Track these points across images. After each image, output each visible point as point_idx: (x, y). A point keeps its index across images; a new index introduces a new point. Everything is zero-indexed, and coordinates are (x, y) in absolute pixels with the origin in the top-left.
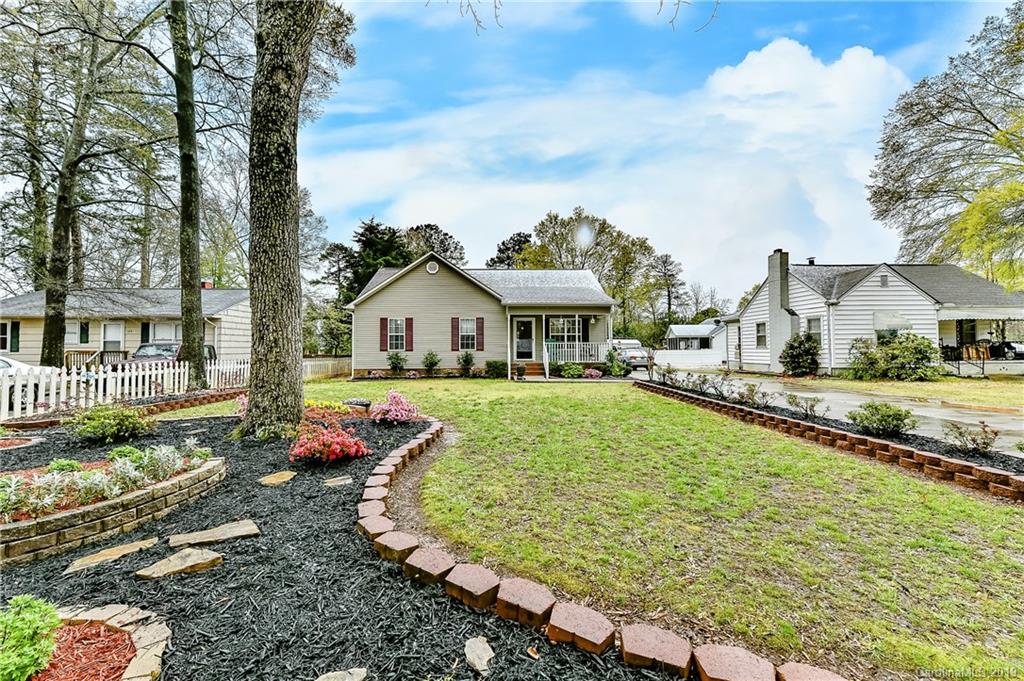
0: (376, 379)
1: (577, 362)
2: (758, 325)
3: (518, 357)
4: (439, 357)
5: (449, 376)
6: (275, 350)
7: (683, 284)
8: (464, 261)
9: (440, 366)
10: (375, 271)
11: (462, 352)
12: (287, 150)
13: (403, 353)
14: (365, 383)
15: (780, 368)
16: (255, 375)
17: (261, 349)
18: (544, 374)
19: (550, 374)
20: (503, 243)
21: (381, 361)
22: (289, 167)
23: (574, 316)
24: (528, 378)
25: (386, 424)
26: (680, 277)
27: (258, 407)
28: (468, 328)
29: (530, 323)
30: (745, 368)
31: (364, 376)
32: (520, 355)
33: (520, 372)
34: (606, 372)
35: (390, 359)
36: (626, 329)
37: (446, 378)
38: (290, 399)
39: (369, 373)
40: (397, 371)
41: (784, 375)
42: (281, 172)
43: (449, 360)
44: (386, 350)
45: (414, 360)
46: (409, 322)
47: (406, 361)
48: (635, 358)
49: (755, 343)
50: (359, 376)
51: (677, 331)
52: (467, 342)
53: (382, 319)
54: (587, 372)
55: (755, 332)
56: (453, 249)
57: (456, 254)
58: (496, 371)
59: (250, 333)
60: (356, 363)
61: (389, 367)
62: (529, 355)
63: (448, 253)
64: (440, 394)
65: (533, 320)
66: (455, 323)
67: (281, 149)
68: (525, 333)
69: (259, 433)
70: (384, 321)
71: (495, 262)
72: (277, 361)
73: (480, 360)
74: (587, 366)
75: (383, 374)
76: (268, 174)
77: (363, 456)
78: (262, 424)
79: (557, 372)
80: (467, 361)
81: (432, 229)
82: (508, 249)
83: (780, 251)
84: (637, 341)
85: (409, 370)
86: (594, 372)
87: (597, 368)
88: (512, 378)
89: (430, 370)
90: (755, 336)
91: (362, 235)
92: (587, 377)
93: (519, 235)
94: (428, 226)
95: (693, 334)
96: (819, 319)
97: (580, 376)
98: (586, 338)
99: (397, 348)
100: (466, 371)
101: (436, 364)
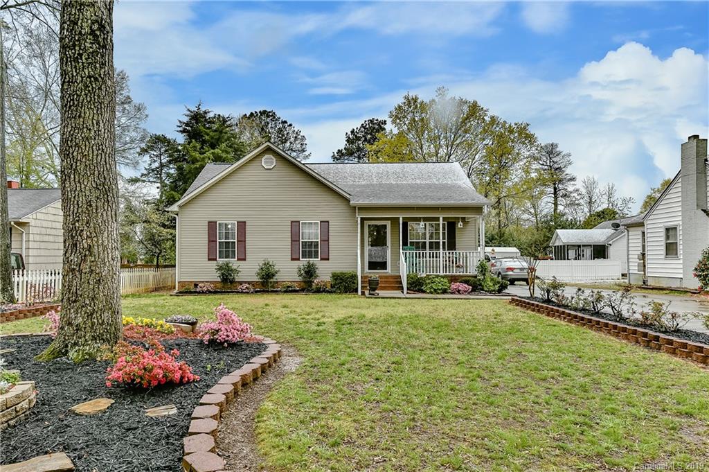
0: (203, 293)
1: (441, 274)
2: (668, 230)
3: (369, 269)
4: (276, 268)
5: (289, 290)
6: (89, 259)
7: (573, 179)
8: (307, 153)
9: (277, 278)
10: (202, 167)
11: (303, 262)
12: (102, 28)
13: (234, 263)
14: (191, 297)
15: (696, 284)
16: (67, 288)
17: (74, 258)
18: (401, 289)
19: (408, 289)
20: (352, 132)
21: (209, 273)
22: (104, 47)
23: (438, 219)
24: (381, 293)
25: (215, 345)
26: (569, 171)
27: (70, 324)
28: (310, 233)
29: (385, 226)
30: (651, 283)
31: (190, 290)
32: (373, 265)
33: (373, 286)
34: (476, 286)
35: (219, 269)
36: (501, 235)
37: (285, 292)
38: (106, 315)
39: (196, 286)
40: (227, 284)
41: (700, 291)
42: (94, 53)
43: (289, 271)
44: (216, 260)
45: (247, 271)
46: (242, 225)
47: (238, 272)
48: (512, 269)
49: (664, 252)
50: (183, 289)
51: (565, 236)
52: (310, 250)
53: (209, 222)
54: (454, 286)
55: (663, 239)
56: (292, 139)
57: (297, 146)
58: (344, 284)
59: (62, 239)
60: (181, 274)
61: (219, 280)
62: (383, 265)
63: (288, 144)
64: (277, 312)
65: (388, 224)
66: (295, 225)
67: (96, 26)
68: (378, 239)
69: (72, 354)
70: (212, 225)
71: (343, 155)
72: (92, 271)
73: (325, 272)
74: (453, 279)
75: (211, 287)
76: (81, 55)
77: (188, 382)
78: (76, 344)
79: (417, 285)
80: (310, 272)
81: (268, 116)
82: (358, 139)
83: (696, 137)
84: (515, 250)
85: (241, 283)
86: (463, 287)
87: (466, 282)
88: (363, 293)
89: (267, 283)
90: (663, 243)
91: (187, 124)
92: (452, 293)
93: (371, 121)
94: (264, 113)
95: (585, 241)
97: (445, 292)
98: (452, 245)
99: (227, 257)
100: (308, 284)
101: (273, 275)
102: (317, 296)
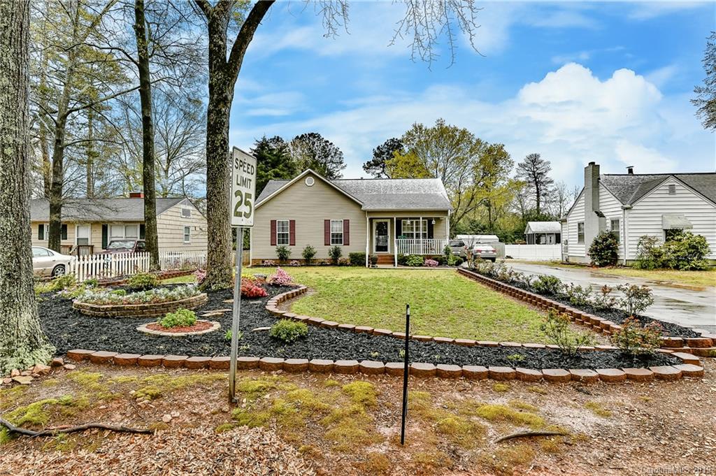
0: (268, 266)
1: (421, 254)
2: (579, 224)
3: (377, 251)
4: (315, 250)
5: (322, 264)
7: (551, 181)
9: (316, 257)
10: (266, 181)
11: (333, 246)
12: (225, 142)
13: (288, 247)
14: (260, 269)
16: (210, 258)
18: (394, 263)
19: (398, 263)
21: (271, 253)
23: (419, 218)
24: (379, 266)
28: (337, 228)
29: (386, 223)
30: (570, 260)
31: (260, 264)
32: (379, 248)
33: (376, 262)
34: (442, 262)
35: (278, 251)
37: (320, 266)
39: (264, 261)
40: (283, 260)
41: (592, 265)
43: (323, 253)
44: (276, 245)
45: (296, 252)
46: (293, 223)
47: (290, 252)
49: (577, 239)
50: (254, 264)
51: (534, 227)
52: (337, 239)
53: (272, 221)
54: (427, 261)
55: (577, 230)
56: (333, 154)
57: (336, 159)
58: (357, 260)
60: (253, 254)
61: (278, 258)
62: (385, 249)
63: (329, 158)
65: (389, 221)
66: (327, 223)
67: (222, 143)
68: (382, 229)
69: (213, 287)
70: (273, 223)
71: (371, 165)
72: (221, 251)
73: (346, 252)
74: (429, 257)
75: (273, 263)
76: (216, 156)
78: (214, 283)
79: (403, 261)
80: (336, 253)
81: (315, 137)
82: (383, 153)
84: (495, 237)
85: (292, 260)
86: (432, 262)
87: (436, 259)
88: (369, 266)
89: (309, 260)
90: (577, 233)
91: (256, 151)
92: (426, 266)
95: (549, 230)
96: (618, 221)
97: (421, 265)
98: (430, 236)
99: (283, 243)
100: (335, 260)
101: (313, 255)
102: (341, 268)
